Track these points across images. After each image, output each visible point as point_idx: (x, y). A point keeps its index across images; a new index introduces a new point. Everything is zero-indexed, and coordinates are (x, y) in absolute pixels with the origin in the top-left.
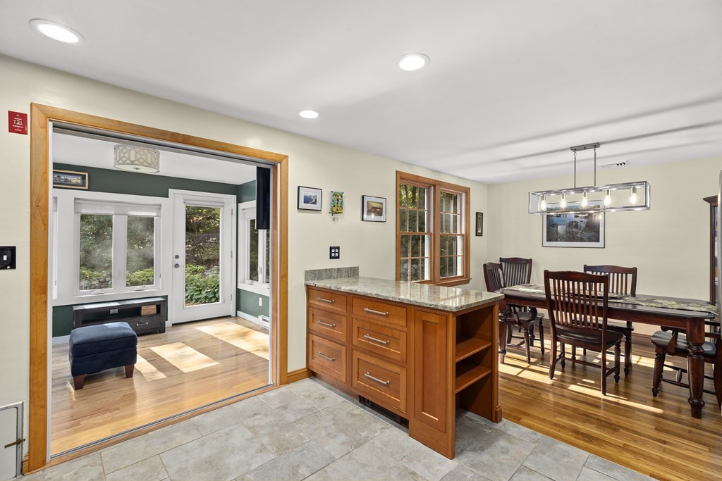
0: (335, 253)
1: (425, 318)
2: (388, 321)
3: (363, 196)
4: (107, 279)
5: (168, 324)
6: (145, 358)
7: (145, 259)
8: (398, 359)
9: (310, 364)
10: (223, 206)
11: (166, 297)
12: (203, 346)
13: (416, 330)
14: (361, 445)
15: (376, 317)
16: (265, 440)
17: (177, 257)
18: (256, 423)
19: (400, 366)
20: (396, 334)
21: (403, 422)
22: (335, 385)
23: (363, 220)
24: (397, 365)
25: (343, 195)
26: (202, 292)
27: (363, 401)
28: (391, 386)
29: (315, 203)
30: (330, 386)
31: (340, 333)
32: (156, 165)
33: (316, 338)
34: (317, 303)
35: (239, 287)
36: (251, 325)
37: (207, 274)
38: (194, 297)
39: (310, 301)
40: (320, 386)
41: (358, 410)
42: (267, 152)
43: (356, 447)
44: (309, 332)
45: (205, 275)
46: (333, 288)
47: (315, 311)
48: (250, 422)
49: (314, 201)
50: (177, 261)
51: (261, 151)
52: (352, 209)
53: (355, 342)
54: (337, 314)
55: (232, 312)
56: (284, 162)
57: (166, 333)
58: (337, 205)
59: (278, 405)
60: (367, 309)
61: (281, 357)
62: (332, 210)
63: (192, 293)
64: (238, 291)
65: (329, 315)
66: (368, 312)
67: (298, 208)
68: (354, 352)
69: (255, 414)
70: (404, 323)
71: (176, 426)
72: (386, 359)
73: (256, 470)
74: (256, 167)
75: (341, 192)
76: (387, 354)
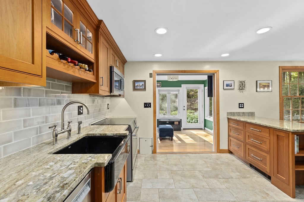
0: (241, 106)
1: (278, 133)
2: (261, 134)
3: (257, 81)
4: (165, 114)
5: (182, 128)
6: (176, 137)
7: (175, 107)
8: (266, 150)
9: (229, 148)
10: (199, 89)
11: (181, 119)
12: (193, 137)
13: (274, 139)
14: (245, 178)
15: (255, 132)
16: (209, 165)
17: (184, 107)
18: (206, 160)
19: (267, 153)
20: (265, 140)
21: (269, 178)
22: (239, 158)
23: (257, 91)
24: (266, 153)
25: (245, 82)
26: (193, 120)
27: (251, 166)
28: (263, 161)
29: (231, 86)
30: (237, 158)
31: (241, 137)
32: (178, 79)
33: (231, 138)
34: (232, 125)
35: (205, 119)
36: (210, 133)
37: (195, 113)
38: (190, 121)
39: (229, 124)
40: (233, 157)
41: (248, 168)
42: (211, 70)
43: (243, 178)
44: (229, 136)
45: (194, 114)
46: (238, 119)
47: (231, 128)
48: (205, 160)
49: (230, 85)
50: (184, 108)
51: (208, 71)
52: (250, 87)
53: (247, 141)
54: (240, 130)
55: (203, 127)
56: (217, 73)
57: (181, 131)
58: (242, 86)
59: (215, 158)
60: (252, 128)
61: (217, 143)
62: (239, 88)
63: (189, 120)
64: (205, 120)
65: (237, 129)
66: (252, 129)
67: (224, 89)
68: (247, 145)
69: (207, 158)
70: (268, 135)
71: (183, 154)
72: (260, 149)
73: (205, 171)
74: (207, 76)
75: (244, 80)
76: (261, 148)
